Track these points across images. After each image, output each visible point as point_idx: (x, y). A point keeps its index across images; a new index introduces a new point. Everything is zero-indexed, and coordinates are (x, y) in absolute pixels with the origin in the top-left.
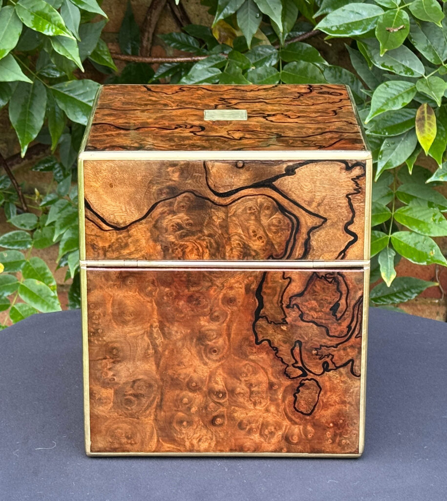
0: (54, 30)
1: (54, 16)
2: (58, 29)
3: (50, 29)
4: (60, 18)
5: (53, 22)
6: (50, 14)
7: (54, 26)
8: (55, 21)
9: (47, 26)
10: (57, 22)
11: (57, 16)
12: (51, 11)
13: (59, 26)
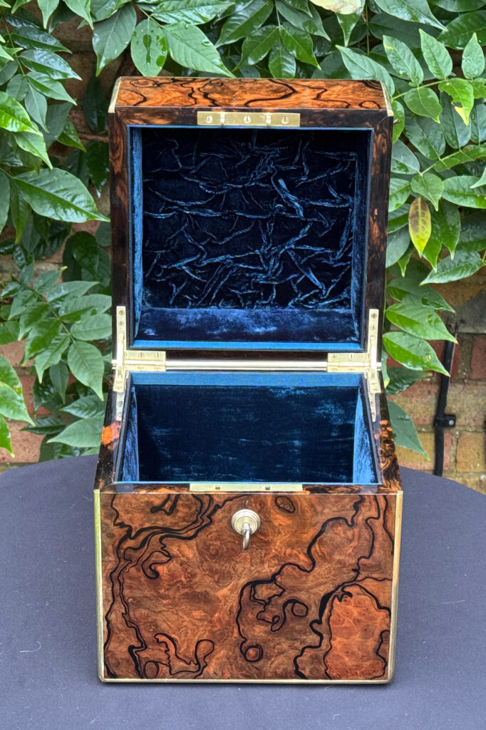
0: (18, 126)
1: (18, 110)
2: (23, 124)
3: (14, 124)
4: (23, 113)
5: (17, 116)
6: (13, 107)
7: (18, 121)
8: (19, 116)
9: (11, 120)
10: (21, 117)
11: (21, 110)
12: (14, 104)
13: (24, 121)
